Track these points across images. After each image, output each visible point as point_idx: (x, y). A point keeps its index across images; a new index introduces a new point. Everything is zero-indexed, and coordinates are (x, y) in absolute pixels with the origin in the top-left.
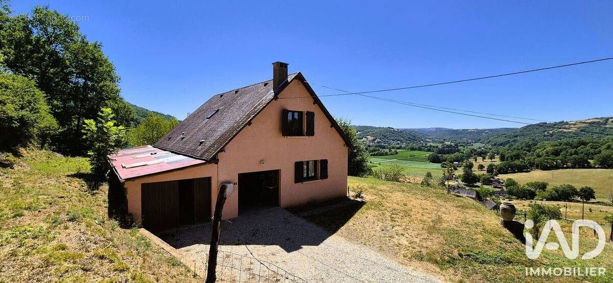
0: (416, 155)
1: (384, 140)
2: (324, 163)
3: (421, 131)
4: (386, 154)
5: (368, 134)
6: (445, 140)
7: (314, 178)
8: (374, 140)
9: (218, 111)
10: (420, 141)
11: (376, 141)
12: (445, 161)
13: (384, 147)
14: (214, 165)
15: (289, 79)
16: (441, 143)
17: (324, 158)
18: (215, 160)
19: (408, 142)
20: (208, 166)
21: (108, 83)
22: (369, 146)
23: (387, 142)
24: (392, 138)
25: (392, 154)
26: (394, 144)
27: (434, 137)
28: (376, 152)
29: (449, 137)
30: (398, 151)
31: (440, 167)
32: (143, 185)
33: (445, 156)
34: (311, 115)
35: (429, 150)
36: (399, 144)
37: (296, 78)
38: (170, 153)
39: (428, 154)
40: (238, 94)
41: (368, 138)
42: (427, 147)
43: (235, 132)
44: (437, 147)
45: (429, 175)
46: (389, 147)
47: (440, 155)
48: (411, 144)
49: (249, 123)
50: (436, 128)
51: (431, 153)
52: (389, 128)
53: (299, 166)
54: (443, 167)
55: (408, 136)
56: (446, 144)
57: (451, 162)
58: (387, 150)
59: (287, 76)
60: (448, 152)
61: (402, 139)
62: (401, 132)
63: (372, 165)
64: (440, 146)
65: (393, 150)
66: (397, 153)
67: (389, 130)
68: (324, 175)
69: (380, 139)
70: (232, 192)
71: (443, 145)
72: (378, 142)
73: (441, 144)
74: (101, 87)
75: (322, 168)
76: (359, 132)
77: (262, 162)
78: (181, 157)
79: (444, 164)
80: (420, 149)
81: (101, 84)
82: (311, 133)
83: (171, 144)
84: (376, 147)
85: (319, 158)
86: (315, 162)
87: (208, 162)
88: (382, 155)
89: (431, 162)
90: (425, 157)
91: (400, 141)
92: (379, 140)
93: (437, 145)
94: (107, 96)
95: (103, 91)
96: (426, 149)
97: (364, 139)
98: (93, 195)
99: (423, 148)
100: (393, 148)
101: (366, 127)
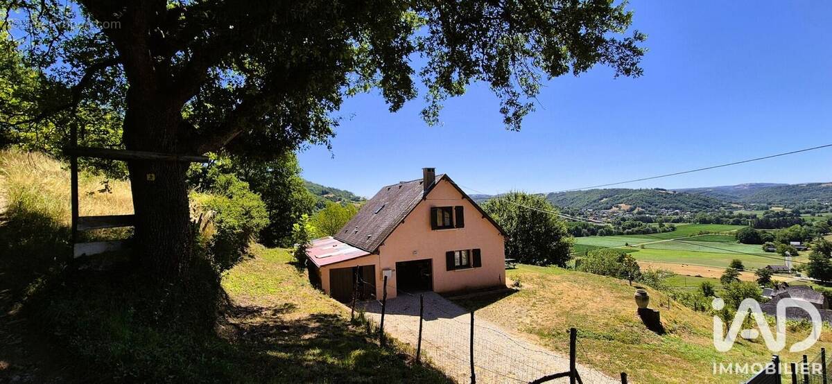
0: (710, 231)
1: (649, 209)
2: (477, 253)
3: (721, 192)
4: (655, 231)
5: (621, 201)
6: (770, 204)
7: (468, 266)
8: (632, 210)
9: (384, 206)
10: (718, 208)
11: (635, 211)
12: (771, 240)
13: (650, 221)
14: (376, 256)
15: (436, 181)
16: (762, 209)
17: (477, 248)
18: (377, 252)
19: (695, 210)
20: (372, 256)
21: (293, 177)
22: (624, 220)
23: (656, 212)
24: (664, 205)
25: (665, 231)
26: (668, 214)
27: (747, 199)
28: (636, 229)
29: (778, 198)
30: (676, 225)
31: (762, 252)
32: (331, 270)
33: (771, 232)
34: (460, 210)
35: (737, 223)
36: (677, 214)
37: (443, 178)
38: (347, 245)
39: (736, 229)
40: (401, 189)
41: (620, 207)
42: (734, 217)
43: (392, 229)
44: (755, 216)
45: (738, 266)
46: (659, 219)
47: (760, 230)
48: (701, 213)
49: (403, 222)
50: (751, 185)
51: (741, 227)
52: (657, 189)
53: (450, 256)
54: (768, 251)
55: (695, 201)
56: (773, 211)
57: (783, 242)
58: (656, 225)
59: (434, 179)
60: (778, 225)
61: (683, 206)
62: (680, 194)
63: (628, 248)
64: (760, 215)
65: (666, 225)
66: (674, 229)
67: (659, 194)
68: (478, 263)
69: (643, 208)
70: (392, 276)
71: (767, 213)
72: (639, 213)
73: (763, 212)
74: (289, 182)
75: (475, 257)
76: (605, 199)
77: (415, 252)
78: (354, 249)
79: (769, 245)
80: (718, 221)
81: (290, 179)
82: (460, 224)
83: (347, 237)
84: (637, 219)
85: (471, 248)
86: (468, 251)
87: (372, 253)
88: (646, 232)
89: (741, 242)
90: (730, 234)
91: (680, 209)
92: (640, 209)
93: (754, 212)
94: (294, 190)
95: (291, 185)
96: (731, 220)
97: (614, 209)
98: (301, 276)
99: (724, 219)
100: (667, 221)
101: (617, 191)
